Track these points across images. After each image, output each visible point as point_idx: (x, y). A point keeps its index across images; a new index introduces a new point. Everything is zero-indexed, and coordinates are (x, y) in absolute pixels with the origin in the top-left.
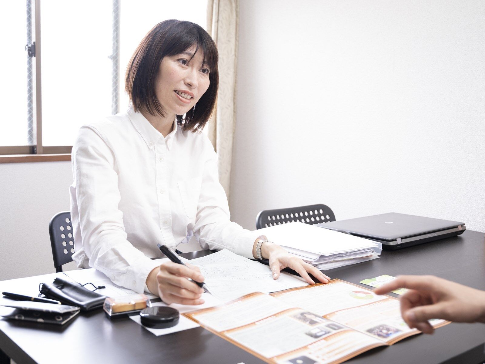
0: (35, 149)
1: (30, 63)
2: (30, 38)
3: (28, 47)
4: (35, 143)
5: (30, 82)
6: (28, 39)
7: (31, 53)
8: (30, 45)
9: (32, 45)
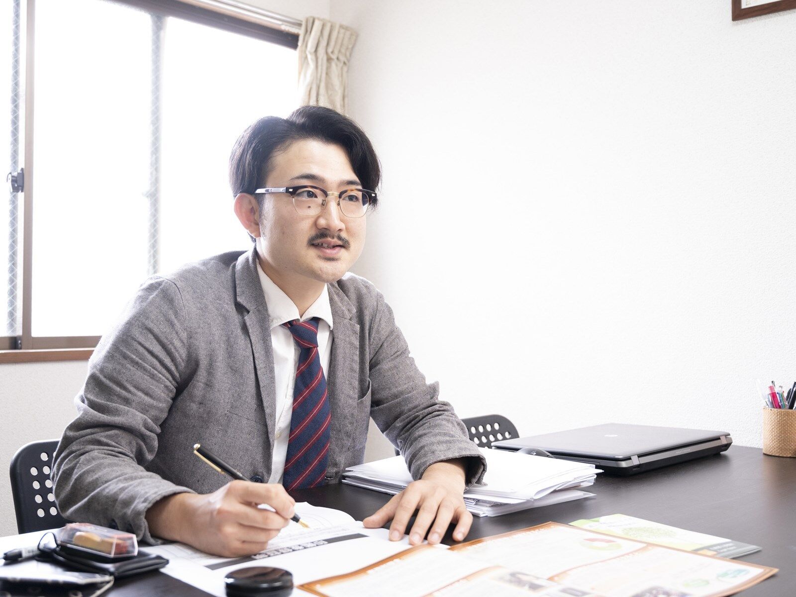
0: (19, 342)
1: (14, 202)
2: (15, 162)
3: (13, 177)
4: (19, 332)
5: (14, 232)
6: (12, 164)
7: (16, 185)
8: (15, 174)
9: (18, 173)
